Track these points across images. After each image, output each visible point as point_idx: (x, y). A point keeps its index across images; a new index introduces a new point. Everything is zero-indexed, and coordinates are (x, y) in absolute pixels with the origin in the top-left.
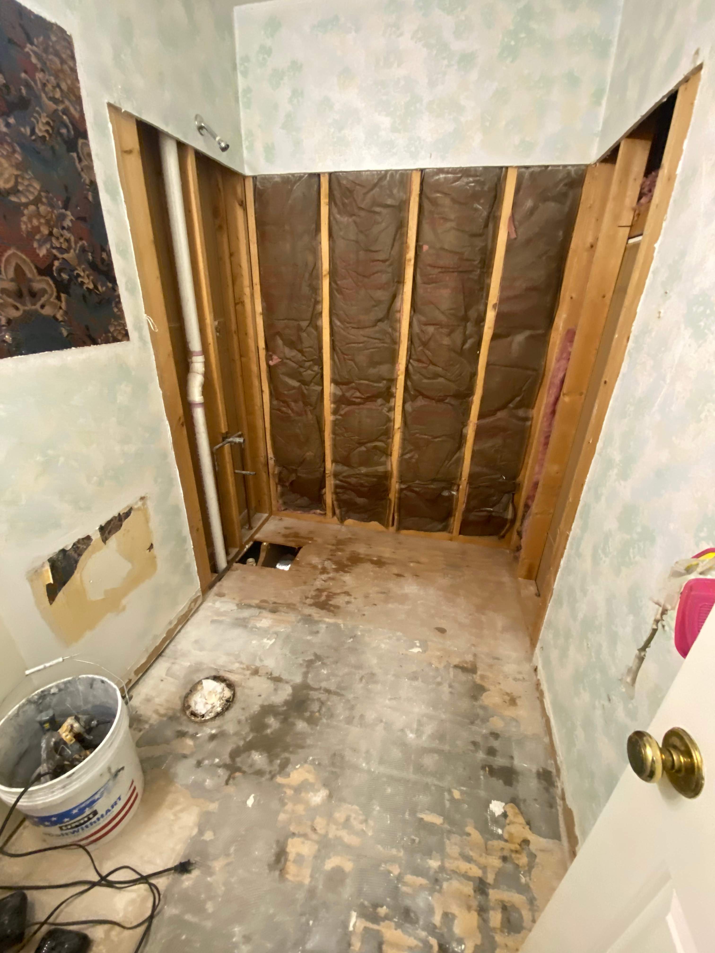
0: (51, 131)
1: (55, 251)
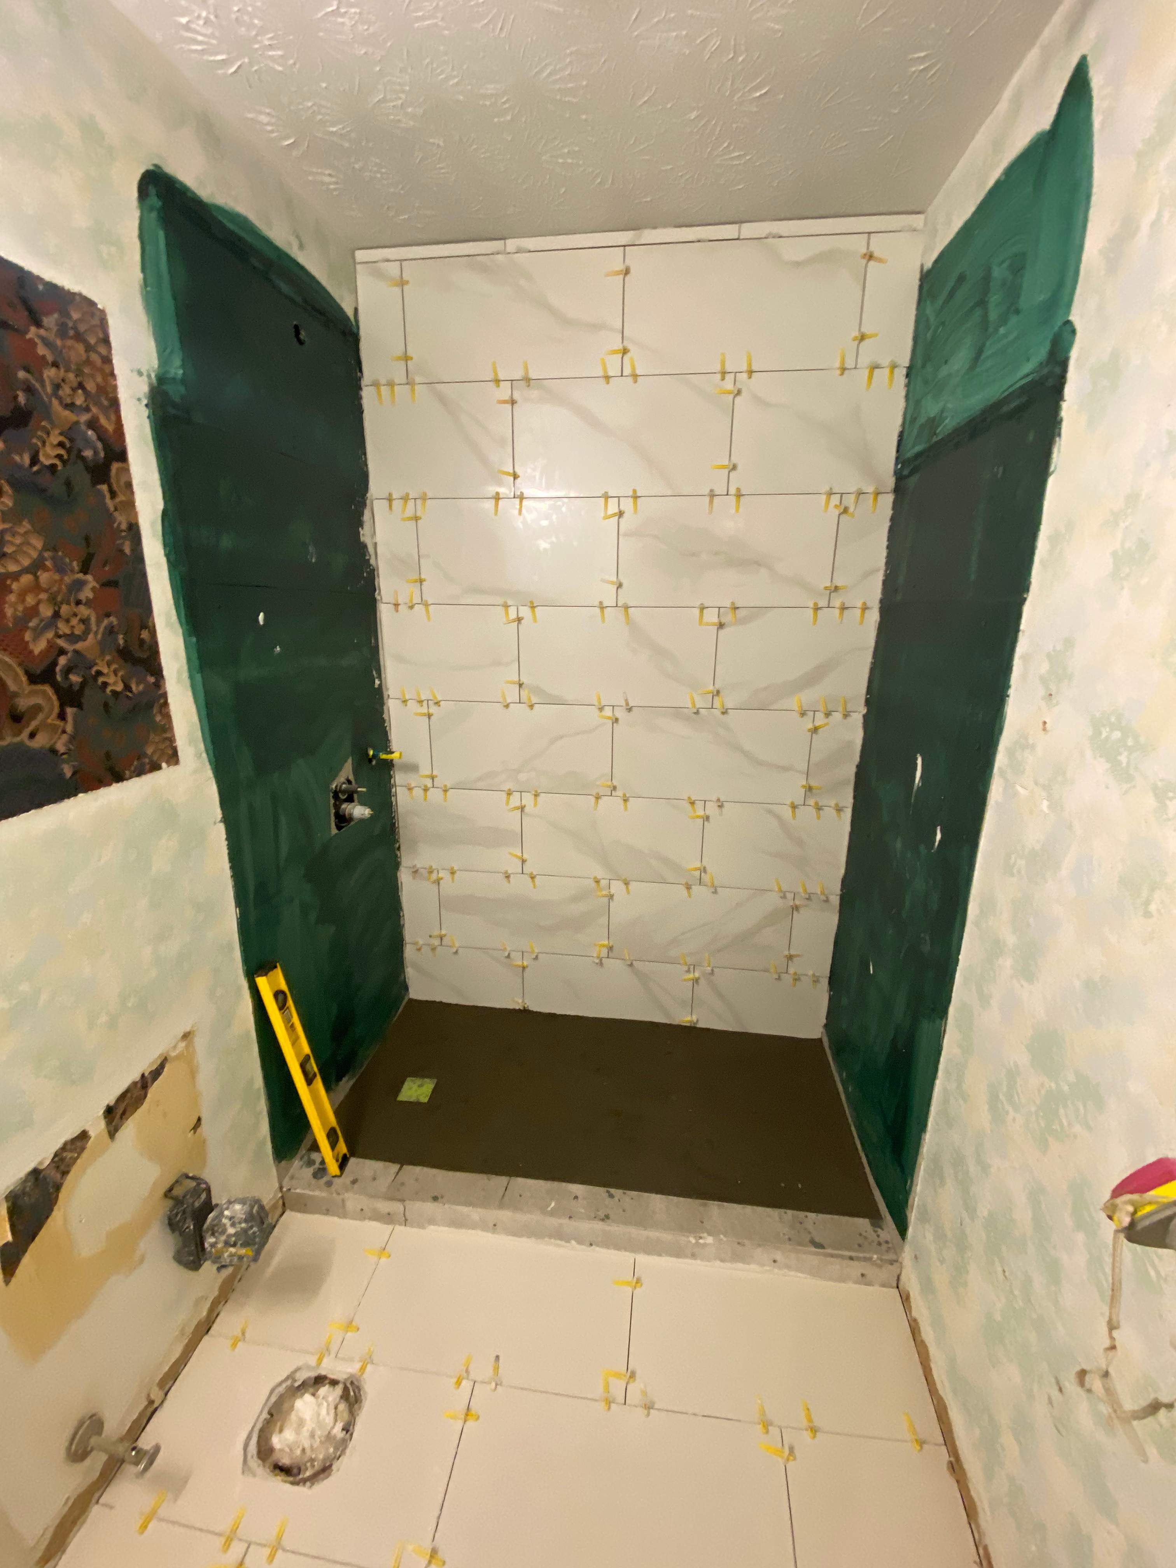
0: (66, 457)
1: (61, 642)
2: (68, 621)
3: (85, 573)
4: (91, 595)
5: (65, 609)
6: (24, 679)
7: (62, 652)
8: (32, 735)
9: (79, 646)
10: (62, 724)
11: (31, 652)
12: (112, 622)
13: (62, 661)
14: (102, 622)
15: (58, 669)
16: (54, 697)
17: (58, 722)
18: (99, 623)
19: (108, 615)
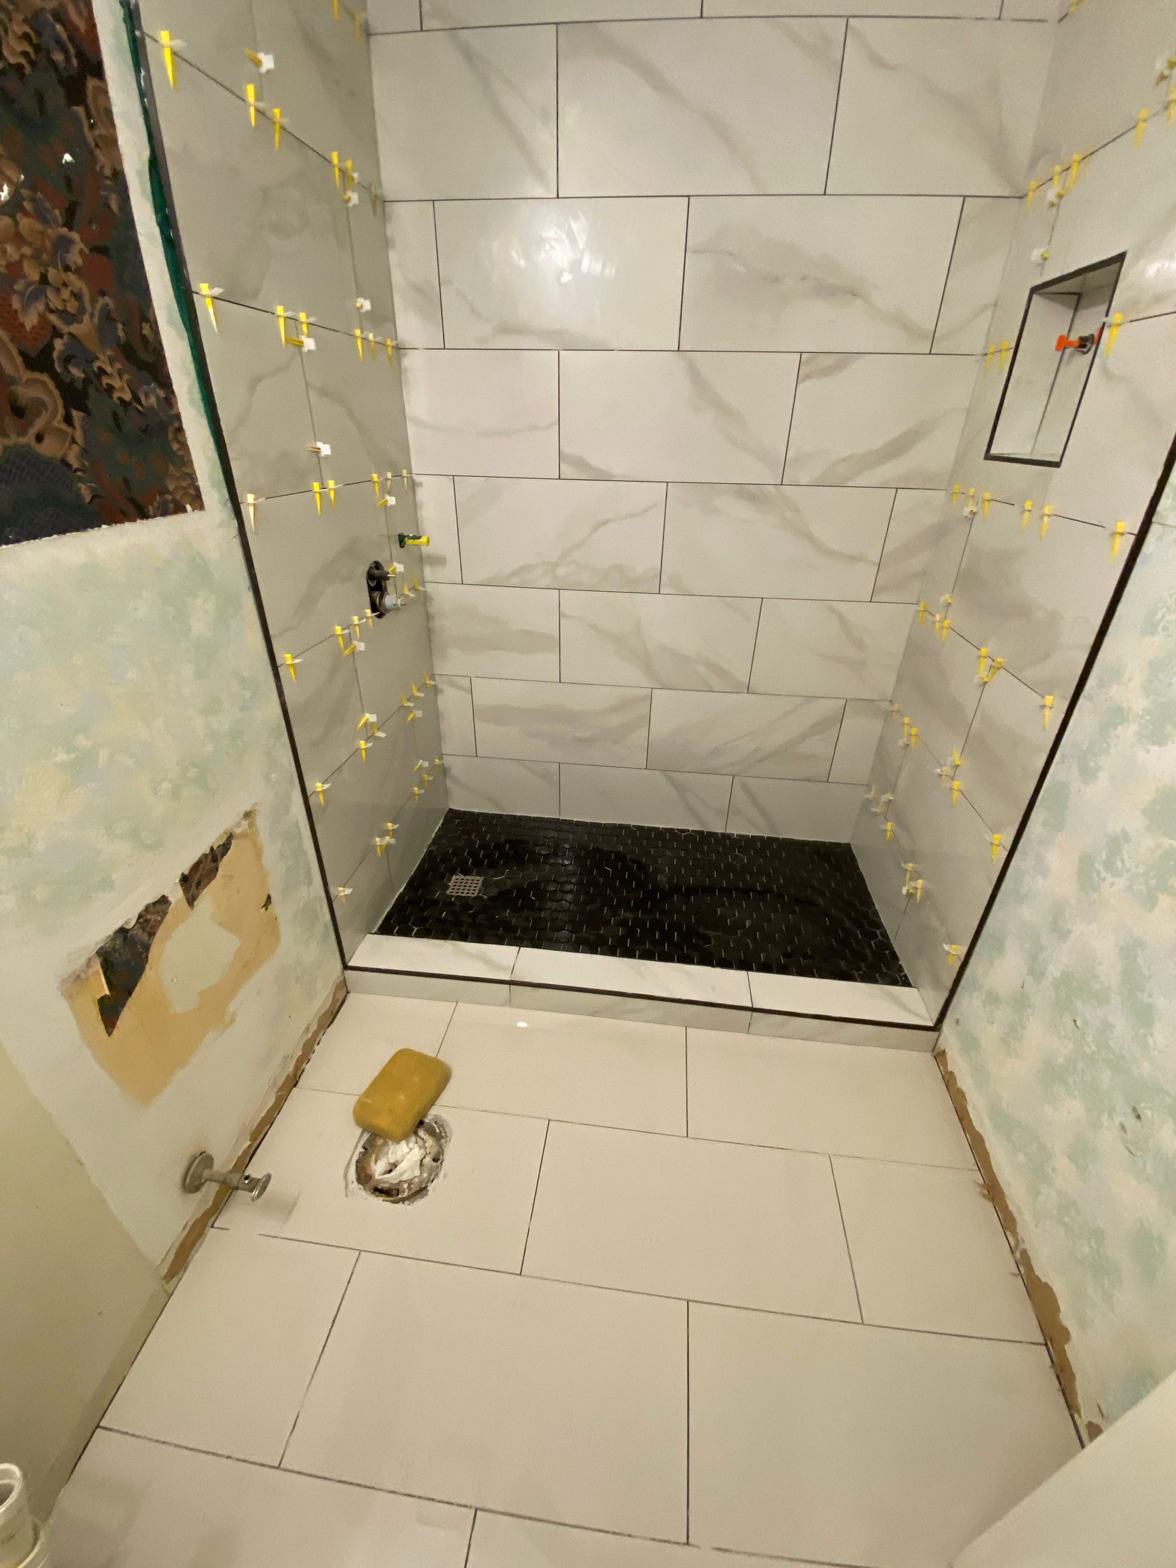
0: (33, 56)
1: (54, 319)
2: (58, 291)
3: (71, 229)
4: (80, 262)
5: (52, 273)
6: (19, 360)
7: (57, 333)
8: (39, 438)
9: (75, 328)
10: (68, 429)
11: (23, 326)
12: (107, 305)
13: (59, 344)
14: (97, 302)
15: (55, 355)
16: (56, 392)
17: (64, 427)
18: (93, 301)
19: (103, 294)
